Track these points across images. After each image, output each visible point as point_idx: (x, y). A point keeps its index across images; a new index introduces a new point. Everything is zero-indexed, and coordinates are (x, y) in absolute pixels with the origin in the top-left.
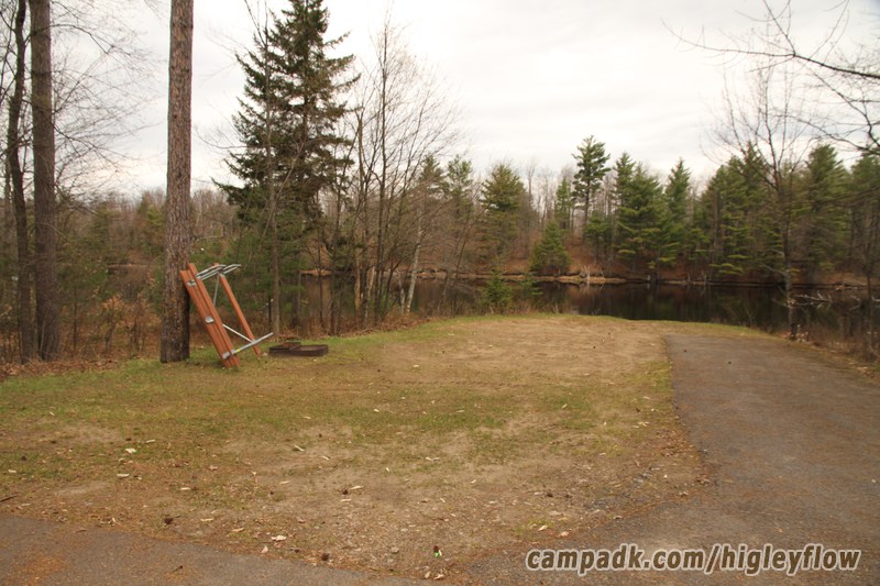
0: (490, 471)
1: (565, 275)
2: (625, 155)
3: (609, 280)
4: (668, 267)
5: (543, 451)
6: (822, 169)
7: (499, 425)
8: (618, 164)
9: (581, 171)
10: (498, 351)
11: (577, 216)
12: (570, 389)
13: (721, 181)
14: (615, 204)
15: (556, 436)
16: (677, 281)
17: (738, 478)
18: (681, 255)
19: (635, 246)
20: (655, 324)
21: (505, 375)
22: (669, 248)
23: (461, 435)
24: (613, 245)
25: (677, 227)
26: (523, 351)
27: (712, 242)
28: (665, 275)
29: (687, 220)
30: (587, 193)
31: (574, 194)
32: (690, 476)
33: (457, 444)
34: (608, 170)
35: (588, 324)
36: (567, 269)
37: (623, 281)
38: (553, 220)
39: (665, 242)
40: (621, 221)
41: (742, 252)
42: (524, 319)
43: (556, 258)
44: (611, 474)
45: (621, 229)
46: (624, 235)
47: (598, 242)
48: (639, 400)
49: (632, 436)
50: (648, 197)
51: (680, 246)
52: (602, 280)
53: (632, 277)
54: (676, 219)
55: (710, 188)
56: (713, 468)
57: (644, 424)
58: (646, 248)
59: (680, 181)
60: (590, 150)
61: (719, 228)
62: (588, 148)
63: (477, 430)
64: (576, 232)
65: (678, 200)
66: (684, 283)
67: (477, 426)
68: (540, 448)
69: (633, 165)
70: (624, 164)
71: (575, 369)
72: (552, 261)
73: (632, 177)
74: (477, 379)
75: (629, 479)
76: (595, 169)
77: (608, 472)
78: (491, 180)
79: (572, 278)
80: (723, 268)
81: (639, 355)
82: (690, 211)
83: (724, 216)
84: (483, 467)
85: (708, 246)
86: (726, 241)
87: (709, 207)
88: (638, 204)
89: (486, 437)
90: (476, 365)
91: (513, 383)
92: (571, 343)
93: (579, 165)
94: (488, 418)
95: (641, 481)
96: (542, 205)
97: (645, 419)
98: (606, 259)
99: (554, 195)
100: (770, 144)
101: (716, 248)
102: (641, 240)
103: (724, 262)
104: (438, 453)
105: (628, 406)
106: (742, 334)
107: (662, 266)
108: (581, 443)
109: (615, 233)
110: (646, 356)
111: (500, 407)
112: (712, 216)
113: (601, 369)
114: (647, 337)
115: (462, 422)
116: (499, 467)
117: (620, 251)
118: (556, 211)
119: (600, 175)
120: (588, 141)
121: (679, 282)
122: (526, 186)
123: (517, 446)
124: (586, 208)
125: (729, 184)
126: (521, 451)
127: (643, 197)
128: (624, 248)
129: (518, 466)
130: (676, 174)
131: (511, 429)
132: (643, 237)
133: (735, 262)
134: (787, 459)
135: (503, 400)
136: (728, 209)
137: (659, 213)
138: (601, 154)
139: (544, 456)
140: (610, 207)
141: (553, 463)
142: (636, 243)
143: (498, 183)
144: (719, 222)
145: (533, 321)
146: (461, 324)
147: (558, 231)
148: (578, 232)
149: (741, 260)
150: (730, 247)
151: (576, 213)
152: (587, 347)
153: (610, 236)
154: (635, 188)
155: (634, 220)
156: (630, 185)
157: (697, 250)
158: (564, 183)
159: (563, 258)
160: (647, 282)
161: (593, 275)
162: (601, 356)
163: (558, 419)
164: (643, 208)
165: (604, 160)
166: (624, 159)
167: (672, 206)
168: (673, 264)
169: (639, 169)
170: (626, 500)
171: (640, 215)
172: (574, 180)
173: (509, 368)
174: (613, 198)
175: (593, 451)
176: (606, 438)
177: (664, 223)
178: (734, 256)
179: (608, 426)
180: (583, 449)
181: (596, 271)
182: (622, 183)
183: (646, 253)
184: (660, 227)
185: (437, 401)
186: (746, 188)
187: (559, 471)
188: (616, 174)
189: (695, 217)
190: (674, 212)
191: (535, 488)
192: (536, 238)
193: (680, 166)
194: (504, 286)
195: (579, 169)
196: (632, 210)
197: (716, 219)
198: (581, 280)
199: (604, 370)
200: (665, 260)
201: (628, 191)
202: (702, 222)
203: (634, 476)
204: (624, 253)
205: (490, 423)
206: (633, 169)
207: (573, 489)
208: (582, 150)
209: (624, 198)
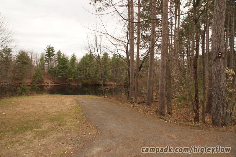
0: (43, 141)
1: (43, 83)
2: (59, 51)
3: (55, 84)
4: (71, 81)
5: (56, 132)
6: (106, 58)
7: (40, 127)
8: (57, 53)
9: (47, 54)
10: (30, 106)
11: (46, 67)
12: (56, 115)
13: (84, 59)
14: (57, 64)
15: (57, 128)
16: (74, 84)
17: (106, 131)
18: (74, 77)
19: (62, 75)
20: (72, 96)
21: (35, 113)
22: (71, 76)
23: (29, 132)
24: (56, 75)
25: (73, 70)
26: (38, 106)
27: (82, 74)
28: (71, 83)
29: (76, 68)
30: (49, 60)
31: (45, 60)
32: (95, 132)
33: (29, 135)
34: (55, 54)
35: (54, 97)
36: (43, 82)
37: (59, 84)
38: (39, 67)
39: (70, 74)
40: (58, 68)
41: (89, 77)
42: (36, 97)
43: (40, 78)
44: (76, 135)
45: (58, 71)
46: (59, 72)
47: (52, 74)
48: (76, 116)
49: (77, 125)
50: (66, 62)
51: (74, 75)
52: (53, 84)
53: (62, 83)
54: (73, 68)
55: (81, 61)
56: (100, 130)
57: (79, 121)
58: (65, 76)
59: (74, 58)
60: (50, 49)
61: (84, 71)
62: (49, 48)
63: (33, 130)
64: (45, 71)
65: (74, 63)
66: (75, 85)
67: (33, 129)
68: (55, 132)
69: (62, 53)
70: (59, 53)
71: (56, 109)
72: (39, 79)
73: (61, 57)
74: (27, 115)
75: (81, 136)
76: (51, 54)
77: (75, 135)
78: (19, 54)
79: (45, 84)
80: (85, 81)
81: (71, 104)
82: (76, 66)
83: (85, 68)
84: (40, 140)
85: (81, 75)
86: (85, 74)
87: (81, 65)
88: (63, 64)
89: (37, 132)
90: (25, 111)
91: (39, 115)
92: (52, 102)
93: (46, 52)
94: (35, 126)
95: (84, 135)
96: (35, 63)
97: (79, 120)
98: (54, 79)
99: (39, 60)
100: (98, 52)
101: (83, 76)
102: (64, 74)
103: (85, 79)
104: (24, 139)
105: (74, 118)
106: (94, 97)
107: (70, 80)
108: (65, 129)
109: (57, 72)
110: (73, 104)
111: (38, 122)
112: (82, 68)
113: (62, 109)
114: (72, 99)
115: (27, 128)
116: (45, 139)
117: (58, 77)
118: (40, 65)
119: (53, 55)
120: (49, 46)
121: (74, 85)
122: (30, 57)
123: (48, 133)
124: (48, 65)
125: (86, 60)
126: (49, 134)
127: (64, 62)
128: (60, 76)
129: (51, 138)
130: (73, 57)
131: (44, 128)
132: (64, 73)
133: (88, 79)
134: (114, 125)
135: (38, 120)
136: (86, 66)
137: (69, 67)
138: (53, 50)
139: (57, 134)
140: (55, 64)
141: (60, 135)
142: (63, 74)
143: (21, 56)
144: (83, 70)
145: (38, 97)
146: (15, 99)
147: (40, 71)
148: (46, 71)
149: (89, 79)
150: (86, 76)
151: (46, 66)
152: (56, 103)
153: (56, 72)
154: (62, 60)
155: (62, 68)
156: (61, 59)
157: (78, 76)
158: (42, 57)
159: (42, 78)
160: (66, 85)
161: (51, 83)
162: (61, 105)
163: (56, 123)
164: (64, 65)
165: (54, 52)
166: (59, 52)
167: (72, 65)
168: (73, 80)
169: (63, 55)
170: (83, 141)
171: (64, 67)
172: (45, 56)
173: (36, 111)
174: (56, 62)
175: (69, 130)
176: (71, 126)
177: (70, 69)
178: (87, 78)
179: (70, 123)
180: (66, 130)
181: (52, 82)
182: (59, 58)
183: (65, 77)
184: (69, 70)
185: (16, 123)
186: (89, 61)
187: (62, 137)
188: (57, 56)
189: (78, 68)
190: (73, 66)
191: (58, 143)
192: (34, 73)
193: (74, 55)
194: (27, 87)
195: (46, 53)
196: (61, 66)
197: (83, 69)
198: (47, 84)
199: (64, 109)
200: (70, 79)
201: (60, 60)
202: (79, 69)
203: (82, 135)
204: (59, 77)
205: (36, 127)
206: (62, 55)
207: (68, 141)
208: (47, 48)
209: (59, 62)
